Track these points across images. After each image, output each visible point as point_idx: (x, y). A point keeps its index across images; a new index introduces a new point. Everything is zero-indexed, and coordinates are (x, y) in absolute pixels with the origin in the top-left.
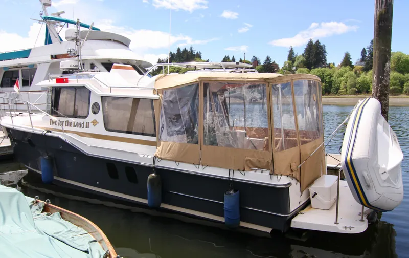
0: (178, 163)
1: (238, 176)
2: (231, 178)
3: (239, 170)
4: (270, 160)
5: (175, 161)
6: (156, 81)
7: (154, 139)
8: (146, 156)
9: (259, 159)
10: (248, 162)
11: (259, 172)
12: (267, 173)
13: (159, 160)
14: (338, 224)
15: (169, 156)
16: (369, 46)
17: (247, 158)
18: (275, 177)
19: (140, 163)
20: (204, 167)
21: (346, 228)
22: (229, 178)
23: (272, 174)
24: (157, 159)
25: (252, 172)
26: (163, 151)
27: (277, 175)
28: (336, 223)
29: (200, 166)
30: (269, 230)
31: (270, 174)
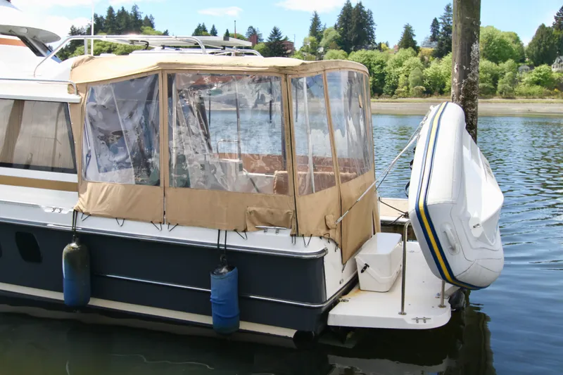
0: (121, 222)
1: (235, 241)
2: (222, 245)
3: (235, 230)
4: (290, 210)
5: (116, 218)
6: (73, 68)
8: (57, 211)
9: (273, 210)
10: (253, 215)
11: (271, 233)
12: (286, 234)
13: (85, 216)
14: (404, 314)
15: (104, 209)
16: (443, 15)
17: (251, 209)
18: (299, 240)
19: (46, 224)
20: (171, 227)
21: (417, 320)
22: (218, 245)
23: (295, 235)
24: (80, 215)
25: (261, 233)
26: (91, 201)
27: (303, 236)
28: (402, 313)
29: (165, 226)
30: (290, 333)
31: (292, 235)
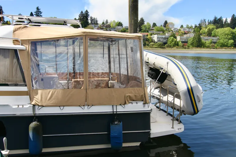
0: (62, 108)
1: (120, 109)
2: (115, 112)
3: (120, 105)
4: (143, 94)
5: (59, 106)
6: (14, 31)
7: (25, 89)
8: (21, 107)
9: (135, 94)
10: (128, 97)
11: (134, 104)
12: (141, 104)
13: (40, 107)
15: (52, 102)
17: (128, 95)
19: (15, 114)
20: (89, 107)
21: (178, 129)
22: (113, 112)
23: (145, 104)
24: (37, 107)
25: (130, 104)
26: (43, 99)
27: (147, 103)
28: (173, 128)
29: (86, 107)
31: (144, 104)
